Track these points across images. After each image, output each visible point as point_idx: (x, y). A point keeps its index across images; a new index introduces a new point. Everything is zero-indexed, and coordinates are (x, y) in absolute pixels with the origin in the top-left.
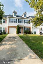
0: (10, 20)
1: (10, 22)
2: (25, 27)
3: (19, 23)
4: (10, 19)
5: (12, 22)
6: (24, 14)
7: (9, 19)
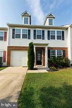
0: (13, 33)
1: (13, 38)
2: (52, 48)
3: (35, 38)
4: (14, 30)
5: (18, 36)
6: (48, 19)
7: (11, 30)
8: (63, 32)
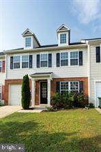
1: (11, 68)
2: (62, 79)
3: (38, 67)
4: (12, 58)
5: (17, 66)
8: (81, 53)
